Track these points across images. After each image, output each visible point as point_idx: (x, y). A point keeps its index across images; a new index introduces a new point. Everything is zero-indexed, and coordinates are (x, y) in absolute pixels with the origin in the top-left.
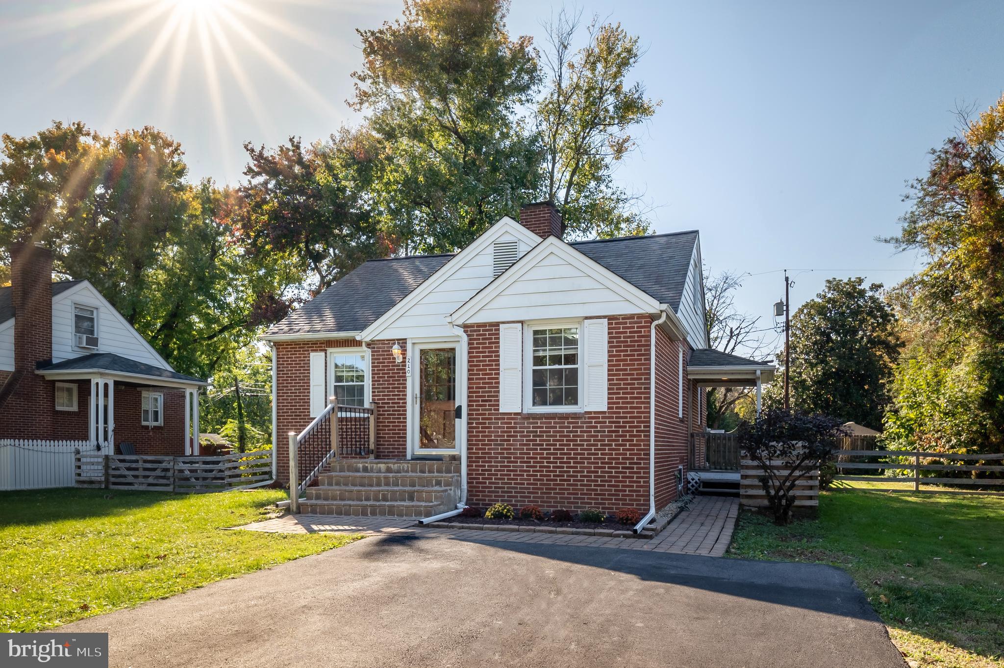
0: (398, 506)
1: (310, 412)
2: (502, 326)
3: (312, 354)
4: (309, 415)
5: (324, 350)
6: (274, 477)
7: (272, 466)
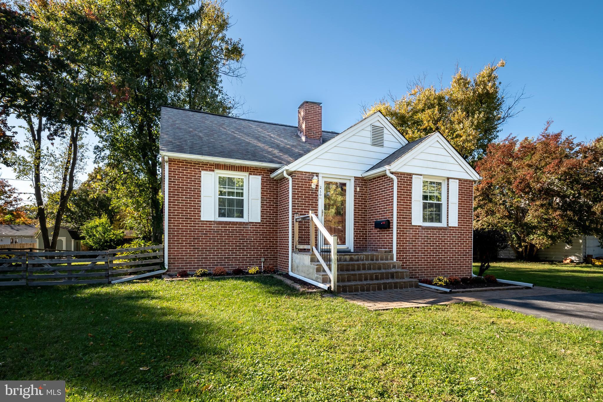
0: (400, 283)
1: (200, 216)
2: (414, 176)
3: (203, 173)
4: (200, 219)
5: (213, 171)
6: (167, 267)
7: (164, 259)
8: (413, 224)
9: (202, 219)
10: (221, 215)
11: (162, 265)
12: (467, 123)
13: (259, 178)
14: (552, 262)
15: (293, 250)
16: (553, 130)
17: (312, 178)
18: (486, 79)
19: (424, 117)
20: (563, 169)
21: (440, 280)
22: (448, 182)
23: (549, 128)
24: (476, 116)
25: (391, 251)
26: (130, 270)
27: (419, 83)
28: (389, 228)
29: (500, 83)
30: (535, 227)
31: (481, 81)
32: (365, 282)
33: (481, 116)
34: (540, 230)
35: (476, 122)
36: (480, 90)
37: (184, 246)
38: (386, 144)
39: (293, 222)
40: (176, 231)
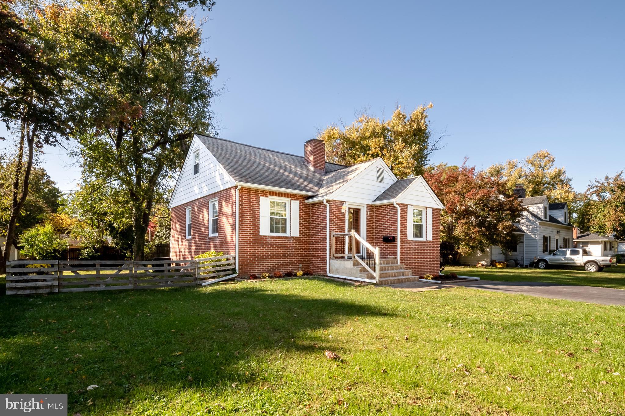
1: (259, 232)
2: (408, 206)
3: (261, 198)
4: (259, 234)
5: (268, 197)
6: (238, 272)
7: (235, 265)
8: (408, 239)
9: (261, 234)
10: (272, 231)
11: (234, 270)
12: (407, 152)
13: (298, 202)
14: (468, 266)
15: (330, 257)
16: (469, 165)
17: (342, 205)
18: (419, 117)
19: (372, 143)
20: (478, 196)
21: (428, 277)
22: (426, 210)
23: (466, 163)
24: (413, 148)
25: (396, 258)
26: (212, 275)
27: (365, 113)
28: (394, 242)
29: (429, 122)
30: (462, 239)
31: (415, 118)
32: (392, 278)
33: (417, 147)
34: (464, 241)
35: (413, 153)
36: (415, 126)
37: (248, 255)
38: (385, 181)
39: (330, 237)
40: (243, 244)
